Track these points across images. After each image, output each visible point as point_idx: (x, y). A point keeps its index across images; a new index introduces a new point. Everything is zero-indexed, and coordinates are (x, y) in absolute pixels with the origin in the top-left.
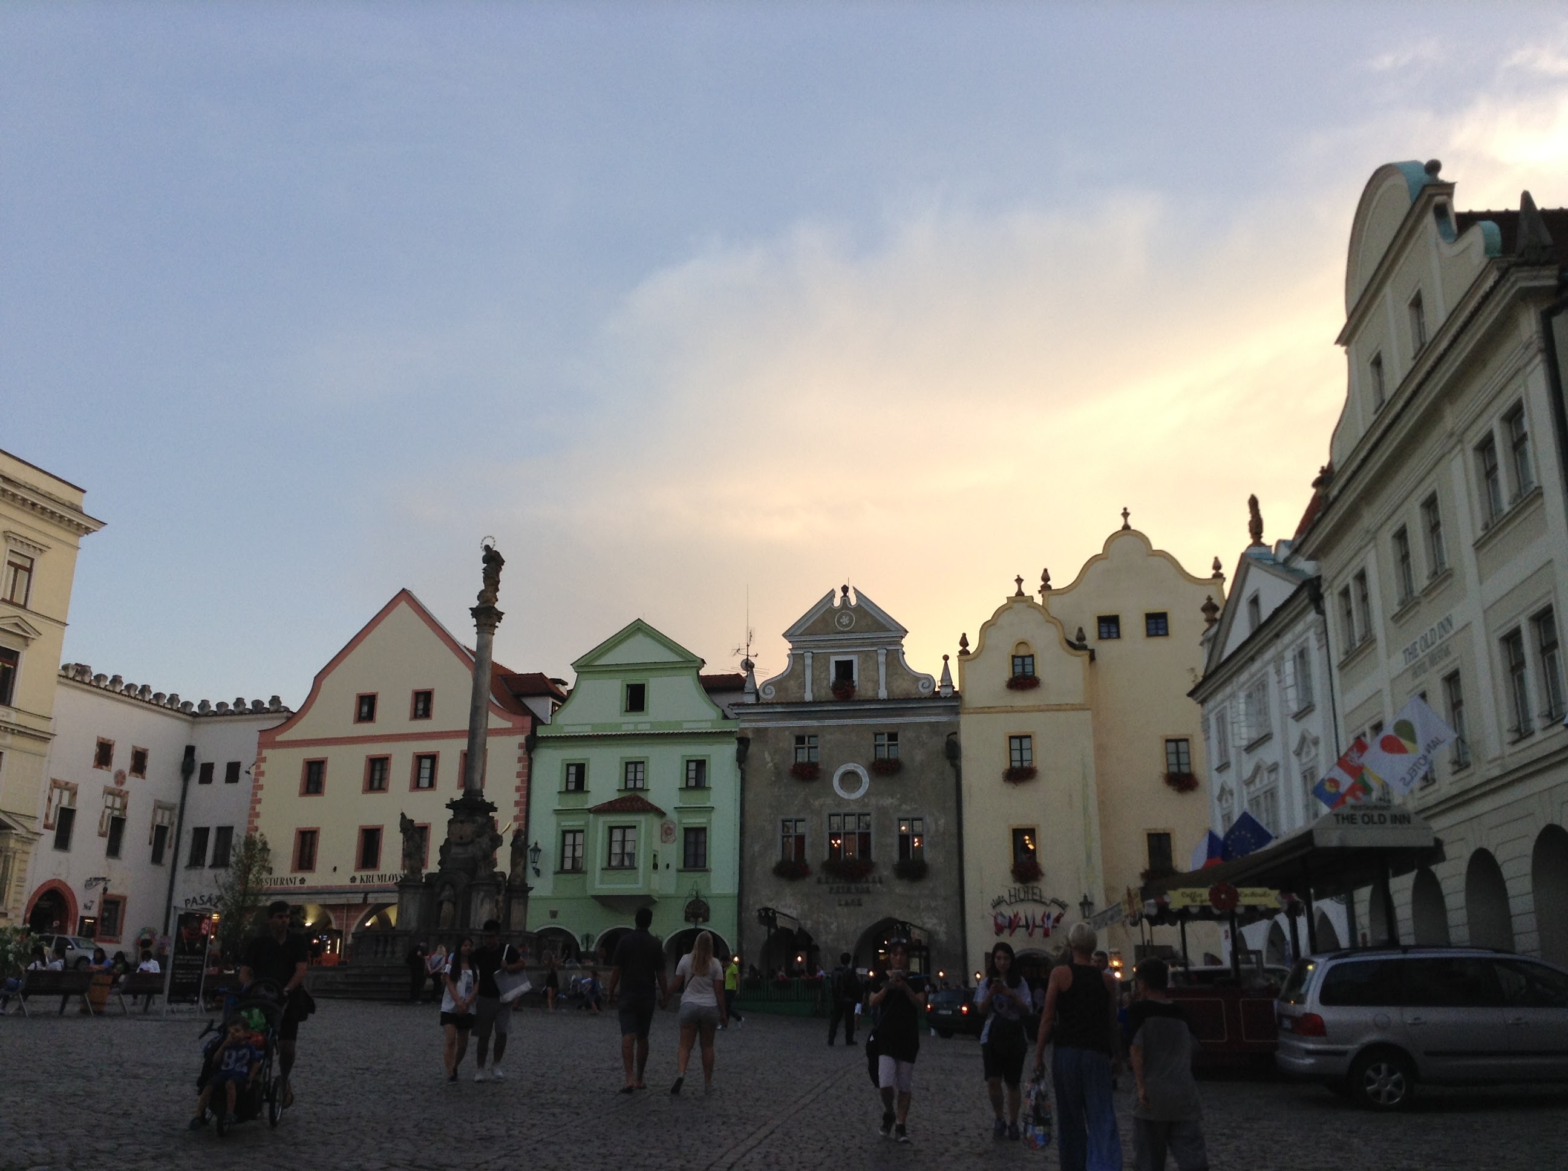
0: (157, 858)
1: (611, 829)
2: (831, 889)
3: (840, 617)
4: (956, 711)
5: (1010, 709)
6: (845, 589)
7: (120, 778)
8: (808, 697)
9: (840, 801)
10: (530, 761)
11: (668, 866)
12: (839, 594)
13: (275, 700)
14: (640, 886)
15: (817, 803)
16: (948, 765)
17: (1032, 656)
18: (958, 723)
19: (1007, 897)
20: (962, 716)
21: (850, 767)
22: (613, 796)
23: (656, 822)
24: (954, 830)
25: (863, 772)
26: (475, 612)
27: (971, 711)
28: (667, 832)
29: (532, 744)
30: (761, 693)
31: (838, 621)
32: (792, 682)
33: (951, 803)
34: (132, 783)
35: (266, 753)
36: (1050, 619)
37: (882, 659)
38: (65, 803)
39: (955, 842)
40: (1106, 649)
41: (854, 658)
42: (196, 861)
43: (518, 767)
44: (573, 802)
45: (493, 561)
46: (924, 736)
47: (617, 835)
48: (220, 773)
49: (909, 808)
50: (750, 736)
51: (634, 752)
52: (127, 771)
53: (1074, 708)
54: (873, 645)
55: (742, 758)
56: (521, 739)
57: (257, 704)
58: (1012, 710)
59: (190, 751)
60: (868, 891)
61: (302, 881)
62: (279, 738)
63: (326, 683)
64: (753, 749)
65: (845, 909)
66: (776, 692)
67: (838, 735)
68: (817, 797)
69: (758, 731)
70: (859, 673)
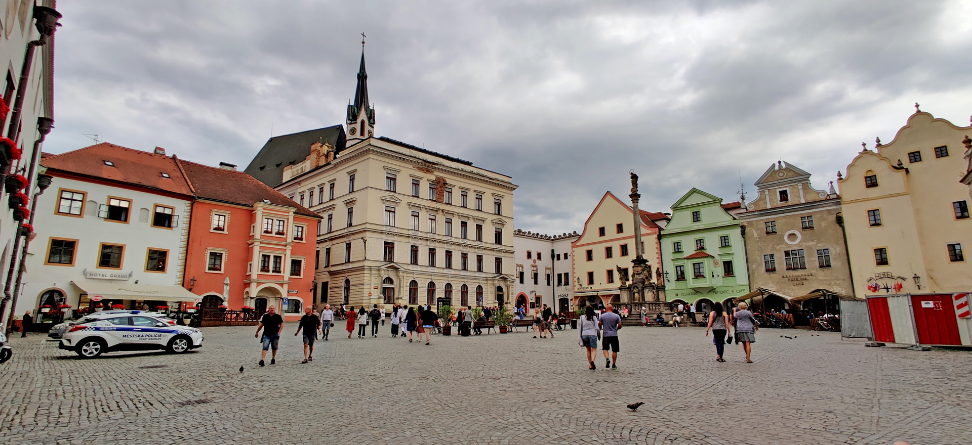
0: (548, 284)
1: (694, 264)
2: (789, 279)
3: (779, 173)
4: (839, 203)
5: (866, 199)
6: (780, 162)
7: (535, 261)
8: (769, 207)
9: (790, 245)
10: (660, 243)
11: (718, 276)
12: (777, 165)
13: (575, 232)
14: (708, 283)
15: (778, 247)
16: (838, 226)
17: (875, 176)
18: (841, 208)
19: (874, 277)
20: (842, 205)
21: (792, 232)
22: (694, 252)
23: (711, 260)
24: (844, 252)
25: (798, 232)
26: (631, 196)
27: (847, 202)
28: (716, 264)
29: (660, 237)
30: (748, 208)
31: (779, 176)
32: (761, 202)
33: (842, 241)
34: (538, 262)
35: (574, 249)
36: (882, 158)
37: (800, 187)
38: (521, 271)
39: (846, 257)
40: (914, 167)
41: (787, 189)
42: (559, 284)
43: (656, 246)
44: (678, 256)
45: (634, 178)
46: (825, 215)
47: (697, 266)
48: (562, 257)
49: (821, 245)
50: (745, 224)
51: (699, 236)
52: (536, 259)
53: (899, 195)
54: (795, 182)
55: (743, 233)
56: (656, 236)
57: (570, 234)
58: (868, 200)
59: (553, 251)
60: (806, 279)
61: (591, 288)
62: (577, 244)
63: (588, 225)
64: (747, 230)
65: (797, 287)
66: (755, 207)
67: (784, 220)
68: (778, 245)
69: (749, 222)
70: (790, 195)
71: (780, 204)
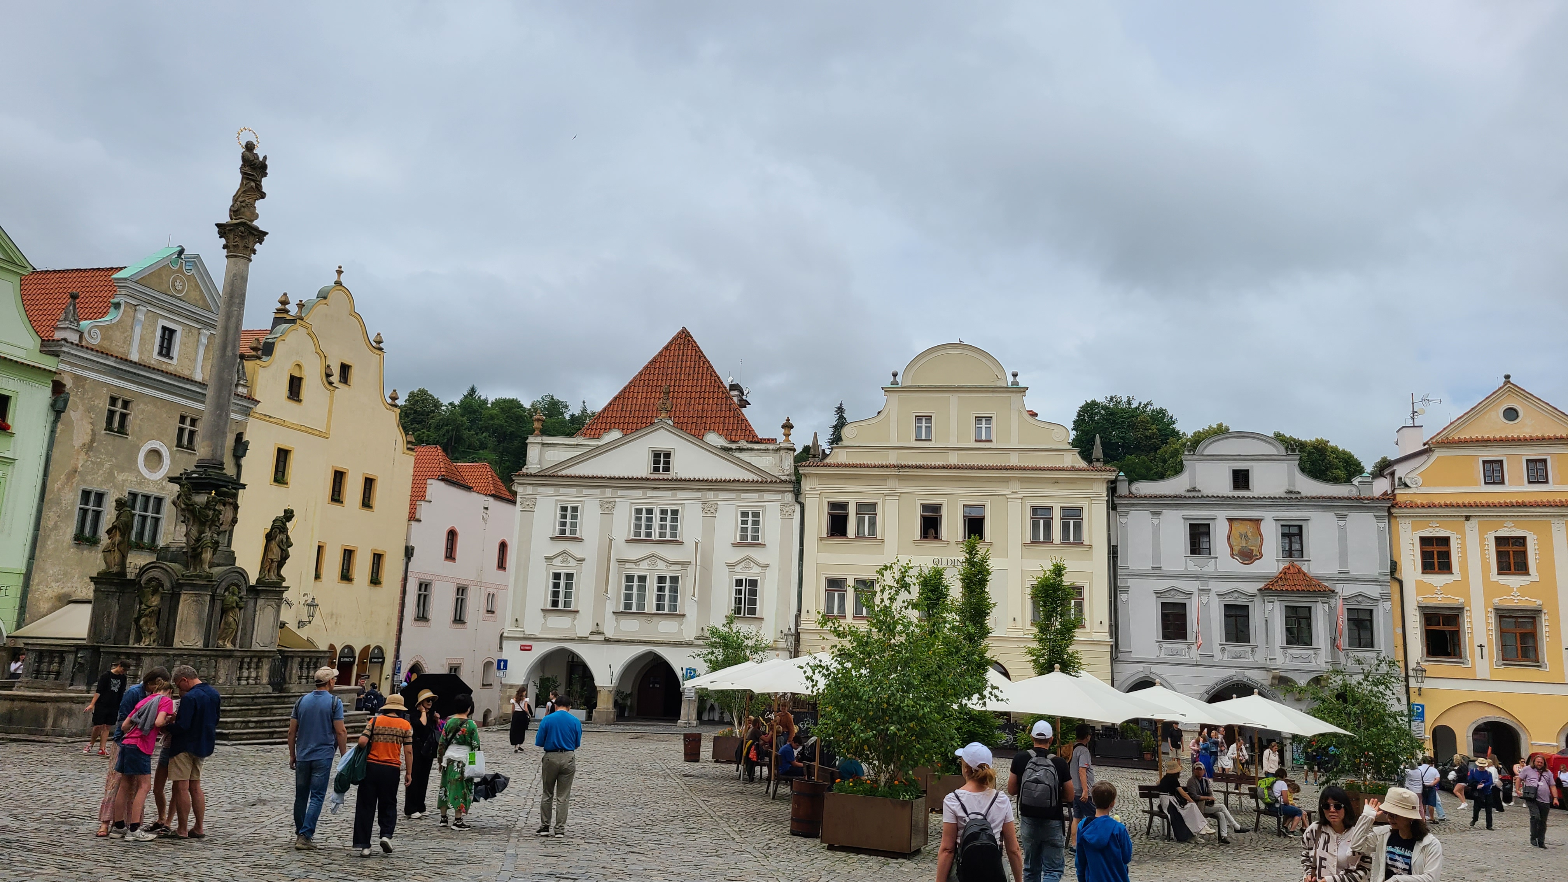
3: (175, 280)
4: (247, 412)
5: (281, 422)
8: (135, 357)
9: (142, 480)
15: (119, 477)
17: (302, 379)
18: (247, 424)
20: (249, 418)
21: (156, 444)
25: (166, 452)
27: (257, 416)
30: (86, 335)
31: (173, 286)
32: (118, 333)
36: (319, 352)
37: (204, 340)
40: (340, 390)
41: (178, 329)
50: (66, 381)
53: (319, 434)
54: (197, 321)
64: (67, 399)
66: (102, 339)
67: (149, 408)
68: (122, 470)
69: (77, 378)
70: (180, 347)
71: (154, 358)
